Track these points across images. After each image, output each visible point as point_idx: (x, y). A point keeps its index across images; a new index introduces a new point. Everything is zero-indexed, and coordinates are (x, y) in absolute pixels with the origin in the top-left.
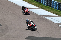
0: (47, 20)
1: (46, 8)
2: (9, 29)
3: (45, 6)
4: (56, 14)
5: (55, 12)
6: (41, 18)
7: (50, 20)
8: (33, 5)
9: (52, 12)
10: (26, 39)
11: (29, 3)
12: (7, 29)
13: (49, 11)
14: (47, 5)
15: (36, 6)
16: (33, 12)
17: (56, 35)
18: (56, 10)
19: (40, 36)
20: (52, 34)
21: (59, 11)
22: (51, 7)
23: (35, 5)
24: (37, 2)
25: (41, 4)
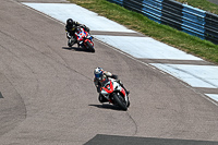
0: (166, 77)
1: (161, 32)
2: (28, 108)
3: (158, 26)
4: (196, 53)
5: (192, 47)
6: (144, 68)
7: (176, 76)
8: (116, 20)
9: (182, 48)
11: (99, 13)
12: (21, 109)
13: (171, 43)
14: (162, 22)
15: (126, 25)
16: (114, 45)
18: (197, 38)
19: (139, 135)
21: (208, 45)
22: (179, 28)
23: (121, 22)
24: (130, 9)
25: (142, 19)
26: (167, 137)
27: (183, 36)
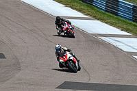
0: (108, 45)
1: (105, 17)
2: (21, 65)
3: (103, 13)
4: (127, 30)
5: (125, 27)
6: (94, 40)
9: (118, 27)
10: (60, 87)
11: (66, 5)
12: (17, 66)
13: (111, 24)
15: (83, 12)
17: (128, 79)
18: (127, 21)
19: (91, 82)
20: (118, 77)
21: (135, 25)
22: (116, 14)
23: (80, 11)
24: (85, 3)
25: (93, 9)
26: (109, 83)
27: (119, 20)
